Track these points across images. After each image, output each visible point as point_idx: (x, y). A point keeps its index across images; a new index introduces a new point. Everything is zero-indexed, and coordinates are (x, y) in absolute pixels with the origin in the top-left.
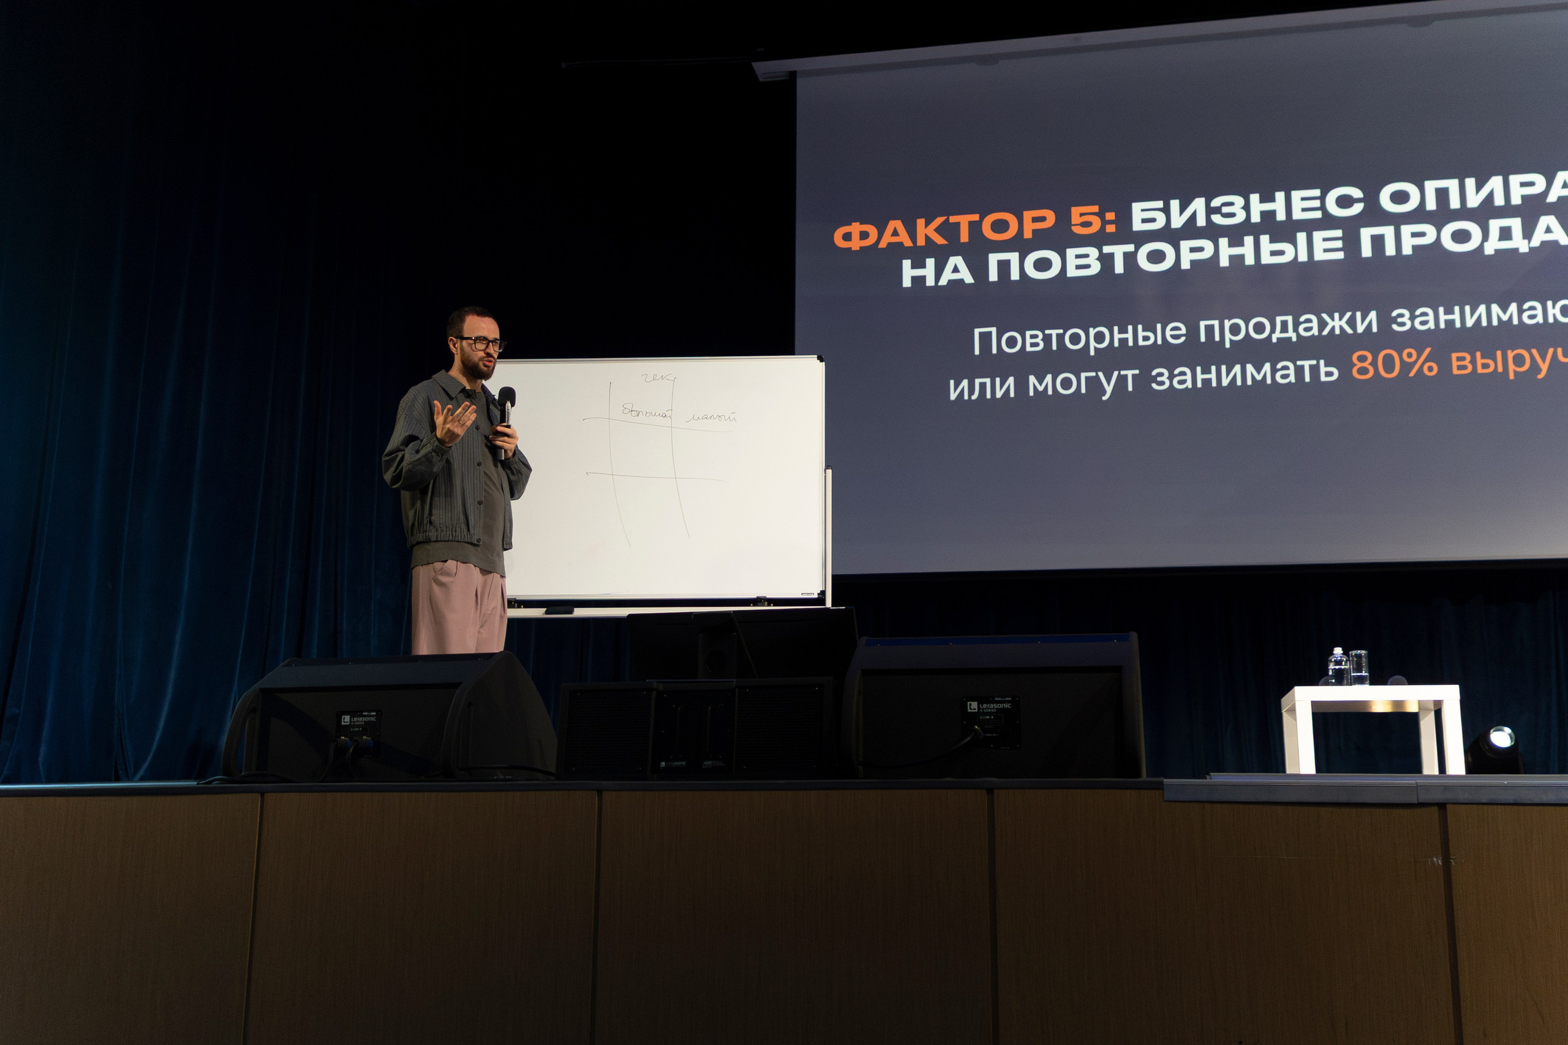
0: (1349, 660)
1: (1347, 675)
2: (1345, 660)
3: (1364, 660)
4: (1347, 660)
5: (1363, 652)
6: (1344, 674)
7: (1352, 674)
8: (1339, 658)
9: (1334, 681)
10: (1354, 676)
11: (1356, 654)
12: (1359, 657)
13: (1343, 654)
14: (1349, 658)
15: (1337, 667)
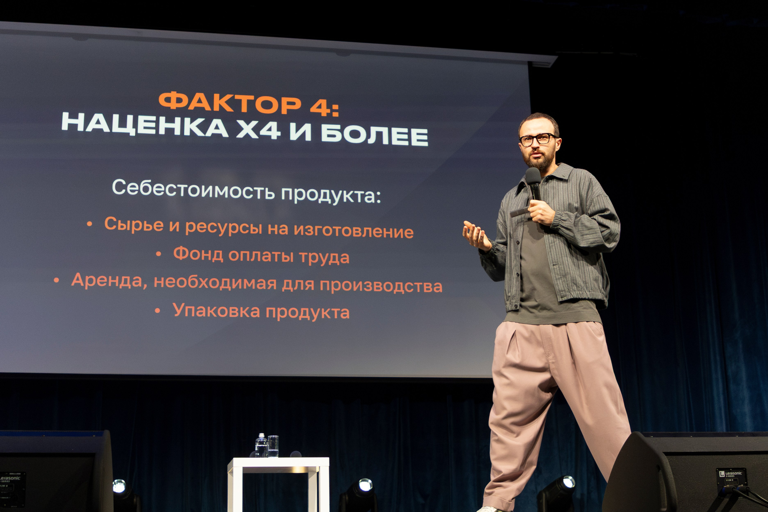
0: (268, 441)
1: (266, 450)
2: (265, 441)
3: (276, 441)
4: (266, 441)
5: (276, 436)
6: (264, 450)
7: (269, 450)
8: (262, 440)
9: (258, 454)
10: (270, 451)
11: (272, 438)
12: (274, 439)
13: (264, 437)
14: (268, 440)
15: (260, 446)
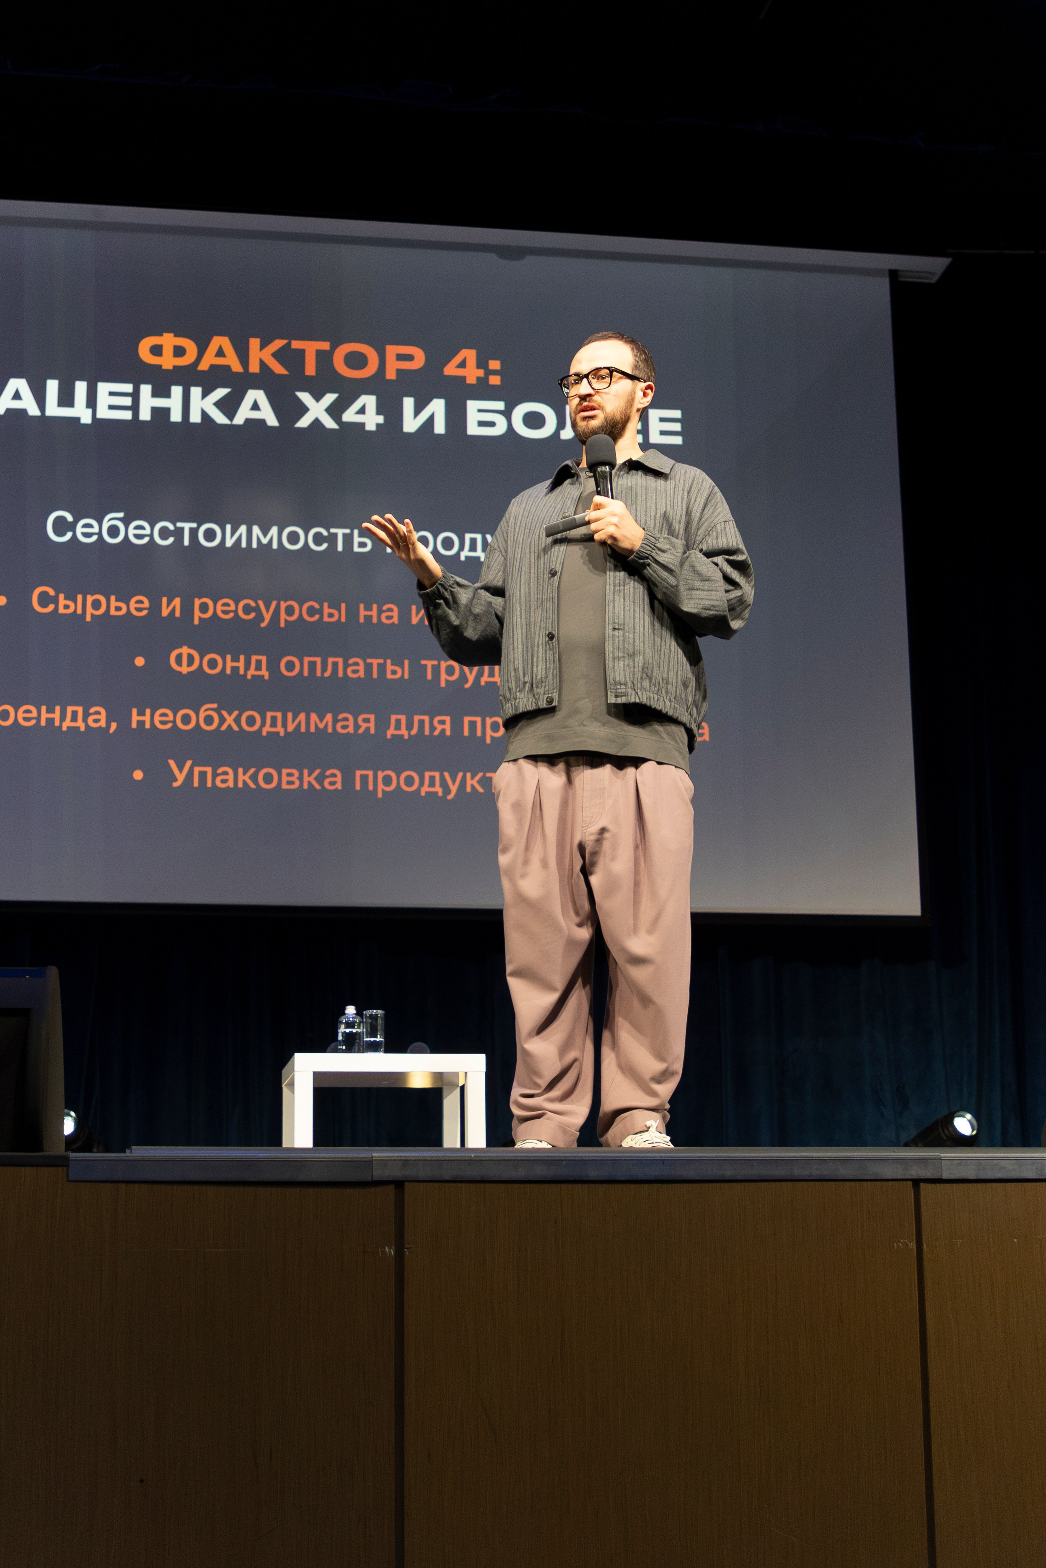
0: (363, 1022)
1: (360, 1040)
2: (358, 1021)
3: (380, 1021)
4: (360, 1022)
5: (379, 1012)
6: (356, 1039)
7: (366, 1039)
8: (351, 1019)
9: (344, 1047)
10: (367, 1041)
11: (371, 1015)
12: (374, 1018)
13: (356, 1014)
14: (363, 1019)
15: (348, 1031)
